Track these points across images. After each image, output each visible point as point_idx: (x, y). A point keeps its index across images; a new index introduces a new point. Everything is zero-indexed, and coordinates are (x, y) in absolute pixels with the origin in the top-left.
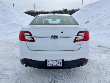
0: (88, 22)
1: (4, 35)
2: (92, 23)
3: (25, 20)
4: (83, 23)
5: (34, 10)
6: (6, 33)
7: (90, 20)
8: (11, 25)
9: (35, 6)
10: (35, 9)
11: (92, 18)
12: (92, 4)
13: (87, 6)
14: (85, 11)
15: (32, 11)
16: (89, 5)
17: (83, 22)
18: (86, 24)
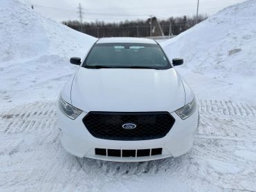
0: (238, 51)
1: (31, 86)
2: (250, 54)
3: (76, 47)
4: (221, 53)
5: (79, 20)
6: (34, 82)
7: (241, 45)
8: (45, 59)
9: (82, 11)
10: (81, 17)
11: (246, 41)
12: (238, 4)
13: (225, 9)
14: (222, 22)
15: (74, 22)
16: (231, 7)
17: (221, 50)
18: (233, 55)
